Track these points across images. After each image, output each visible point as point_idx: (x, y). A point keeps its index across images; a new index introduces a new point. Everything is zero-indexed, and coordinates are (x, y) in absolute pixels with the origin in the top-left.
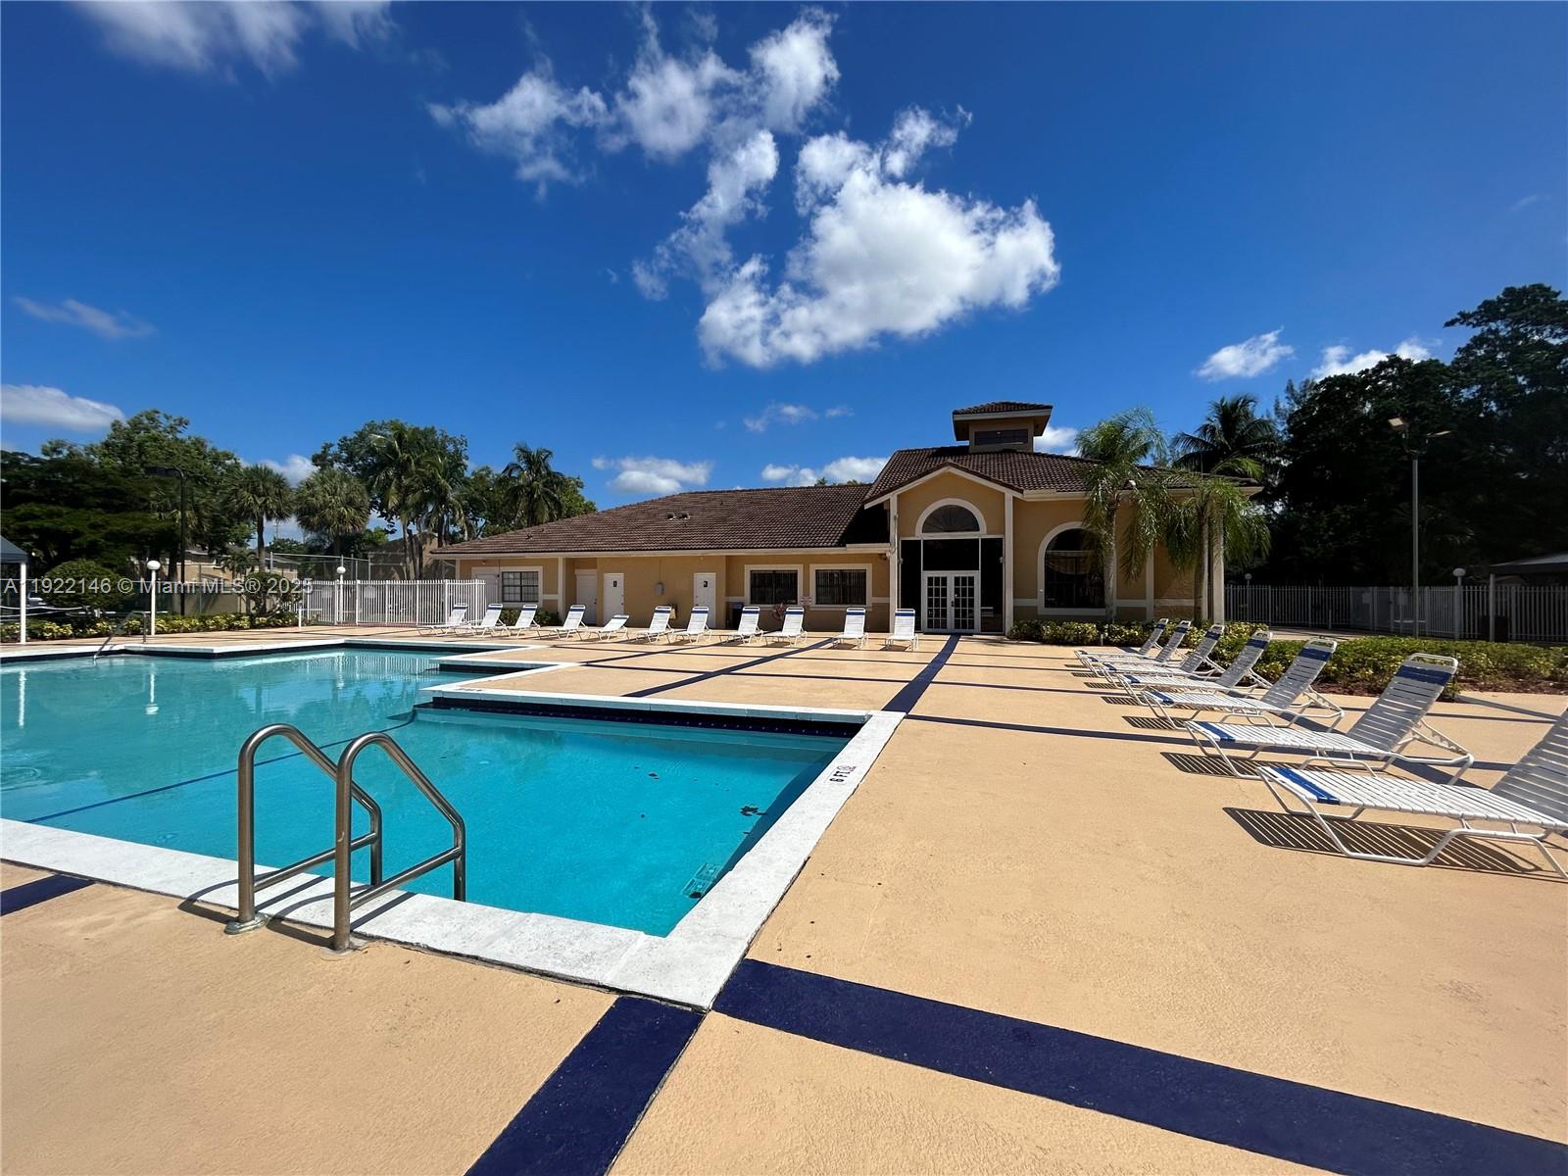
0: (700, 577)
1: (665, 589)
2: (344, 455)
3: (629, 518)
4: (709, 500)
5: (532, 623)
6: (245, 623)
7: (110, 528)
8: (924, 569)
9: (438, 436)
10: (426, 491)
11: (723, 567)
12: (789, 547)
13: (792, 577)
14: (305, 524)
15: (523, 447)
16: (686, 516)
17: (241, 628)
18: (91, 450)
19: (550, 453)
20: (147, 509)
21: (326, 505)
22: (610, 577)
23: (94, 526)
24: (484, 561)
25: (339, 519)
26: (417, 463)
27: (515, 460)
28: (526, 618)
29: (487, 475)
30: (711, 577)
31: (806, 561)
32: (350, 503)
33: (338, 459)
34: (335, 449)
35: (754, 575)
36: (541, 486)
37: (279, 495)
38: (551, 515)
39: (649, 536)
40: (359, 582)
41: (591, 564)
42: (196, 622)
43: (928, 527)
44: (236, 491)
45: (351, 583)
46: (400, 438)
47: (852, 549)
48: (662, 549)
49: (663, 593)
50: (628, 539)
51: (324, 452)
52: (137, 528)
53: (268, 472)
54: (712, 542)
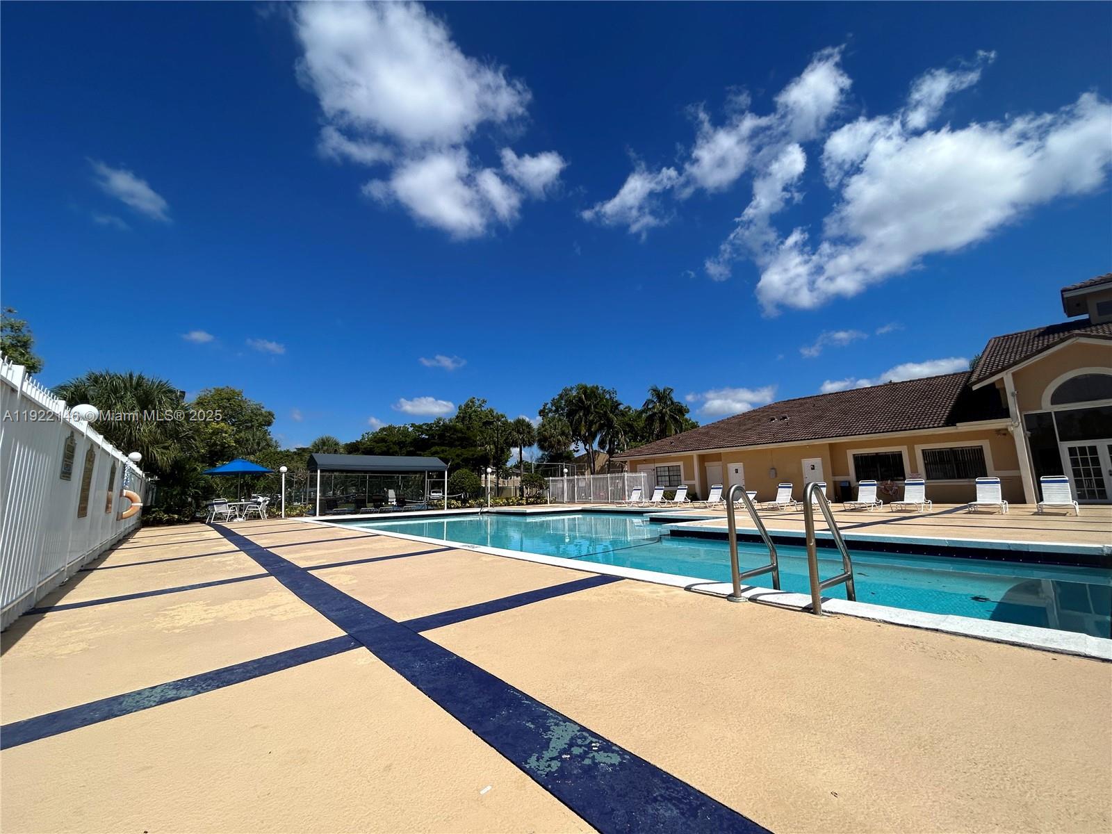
0: (807, 463)
1: (778, 472)
2: (554, 408)
3: (740, 424)
4: (801, 405)
5: (685, 499)
6: (524, 502)
7: (463, 456)
8: (1061, 441)
9: (600, 391)
10: (602, 422)
11: (827, 453)
12: (892, 431)
13: (898, 457)
14: (542, 447)
15: (654, 388)
16: (786, 418)
17: (523, 504)
18: (450, 420)
19: (672, 390)
20: (475, 446)
21: (552, 436)
22: (732, 467)
23: (458, 456)
24: (644, 460)
25: (558, 443)
26: (595, 407)
27: (650, 397)
28: (681, 495)
29: (629, 411)
30: (817, 461)
31: (911, 442)
32: (563, 433)
33: (550, 411)
34: (549, 405)
35: (857, 458)
36: (668, 412)
37: (529, 432)
38: (676, 430)
39: (759, 434)
40: (576, 476)
41: (718, 457)
42: (505, 500)
43: (1056, 399)
44: (510, 432)
45: (572, 478)
46: (585, 393)
47: (963, 427)
48: (773, 443)
49: (776, 476)
50: (743, 438)
51: (544, 408)
52: (473, 455)
53: (524, 421)
54: (815, 433)
